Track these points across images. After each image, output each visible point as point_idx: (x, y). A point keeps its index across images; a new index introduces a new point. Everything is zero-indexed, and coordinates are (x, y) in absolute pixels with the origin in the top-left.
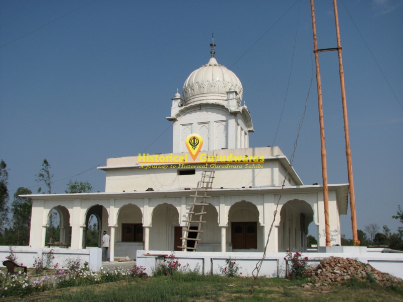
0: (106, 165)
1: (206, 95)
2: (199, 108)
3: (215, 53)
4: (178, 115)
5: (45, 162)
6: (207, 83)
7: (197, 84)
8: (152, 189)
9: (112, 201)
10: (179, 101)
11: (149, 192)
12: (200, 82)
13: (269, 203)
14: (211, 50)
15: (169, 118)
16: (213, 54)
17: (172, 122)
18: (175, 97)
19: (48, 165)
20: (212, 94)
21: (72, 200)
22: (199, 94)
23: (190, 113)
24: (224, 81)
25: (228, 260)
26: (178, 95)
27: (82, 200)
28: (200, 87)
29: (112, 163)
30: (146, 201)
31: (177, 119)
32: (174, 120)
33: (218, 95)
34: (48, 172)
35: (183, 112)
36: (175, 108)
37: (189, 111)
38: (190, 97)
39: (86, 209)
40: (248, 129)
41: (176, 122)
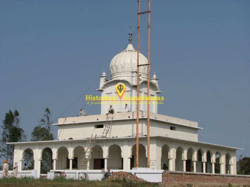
0: (58, 123)
1: (120, 73)
2: (116, 83)
3: (131, 40)
4: (103, 88)
5: (47, 110)
6: (121, 65)
7: (115, 66)
8: (72, 139)
9: (54, 145)
10: (104, 78)
11: (70, 140)
12: (117, 65)
13: (125, 145)
14: (129, 38)
15: (99, 89)
16: (130, 41)
17: (101, 92)
18: (102, 75)
19: (49, 112)
20: (124, 73)
21: (34, 145)
22: (116, 73)
23: (111, 86)
24: (131, 63)
25: (85, 173)
26: (104, 74)
27: (39, 145)
28: (116, 68)
29: (61, 121)
30: (70, 145)
31: (103, 90)
32: (102, 91)
33: (127, 73)
34: (48, 118)
35: (106, 86)
36: (102, 83)
37: (110, 85)
38: (112, 74)
39: (42, 150)
40: (156, 92)
41: (103, 92)
